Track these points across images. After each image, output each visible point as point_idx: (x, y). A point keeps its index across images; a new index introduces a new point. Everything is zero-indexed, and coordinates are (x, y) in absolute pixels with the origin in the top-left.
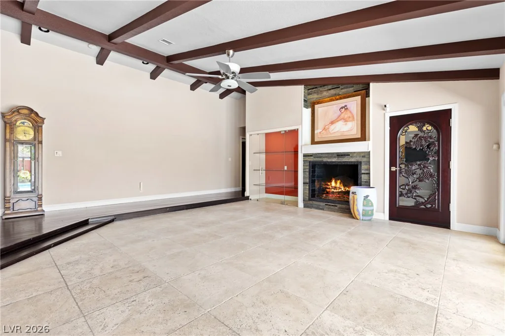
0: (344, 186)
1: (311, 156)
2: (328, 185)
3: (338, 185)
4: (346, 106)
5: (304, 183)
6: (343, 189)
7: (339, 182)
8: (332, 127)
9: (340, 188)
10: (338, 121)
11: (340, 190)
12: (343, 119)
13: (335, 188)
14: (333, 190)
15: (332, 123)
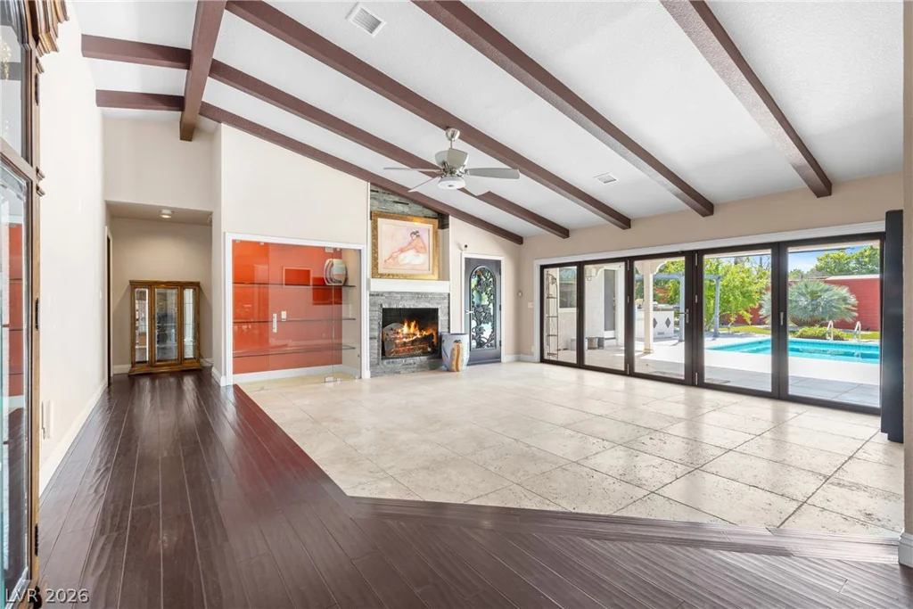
0: (420, 330)
1: (378, 295)
2: (398, 333)
3: (412, 330)
4: (417, 232)
5: (371, 338)
6: (418, 336)
7: (413, 324)
8: (402, 256)
9: (414, 335)
10: (409, 250)
11: (415, 337)
12: (415, 248)
13: (408, 335)
14: (404, 340)
15: (402, 250)
